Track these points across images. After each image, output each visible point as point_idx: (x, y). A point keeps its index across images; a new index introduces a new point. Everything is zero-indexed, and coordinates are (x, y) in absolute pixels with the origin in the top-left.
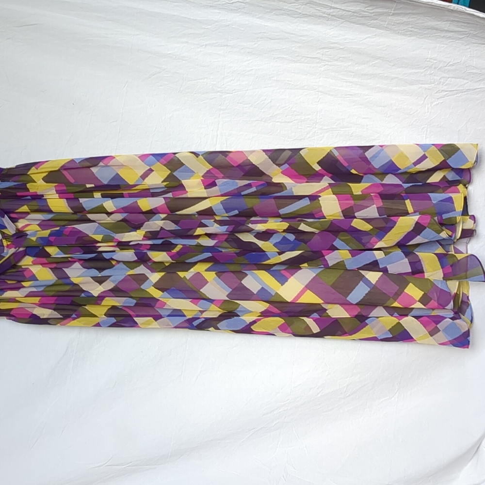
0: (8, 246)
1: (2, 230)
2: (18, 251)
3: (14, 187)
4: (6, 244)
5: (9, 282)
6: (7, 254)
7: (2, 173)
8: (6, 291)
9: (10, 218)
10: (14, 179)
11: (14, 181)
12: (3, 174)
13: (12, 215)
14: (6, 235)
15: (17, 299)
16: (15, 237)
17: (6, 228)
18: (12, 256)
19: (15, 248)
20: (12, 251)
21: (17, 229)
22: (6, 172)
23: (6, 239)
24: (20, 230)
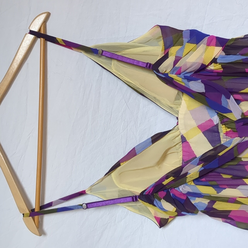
0: (227, 134)
1: (225, 114)
2: (243, 141)
3: (242, 62)
4: (225, 131)
5: (225, 176)
6: (231, 144)
7: (227, 44)
8: (225, 188)
9: (236, 100)
10: (242, 51)
11: (242, 55)
12: (228, 46)
13: (238, 97)
14: (225, 120)
15: (238, 199)
16: (242, 123)
17: (230, 112)
18: (236, 147)
19: (241, 137)
20: (237, 140)
21: (243, 114)
22: (232, 43)
23: (225, 124)
24: (246, 114)
